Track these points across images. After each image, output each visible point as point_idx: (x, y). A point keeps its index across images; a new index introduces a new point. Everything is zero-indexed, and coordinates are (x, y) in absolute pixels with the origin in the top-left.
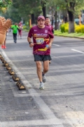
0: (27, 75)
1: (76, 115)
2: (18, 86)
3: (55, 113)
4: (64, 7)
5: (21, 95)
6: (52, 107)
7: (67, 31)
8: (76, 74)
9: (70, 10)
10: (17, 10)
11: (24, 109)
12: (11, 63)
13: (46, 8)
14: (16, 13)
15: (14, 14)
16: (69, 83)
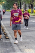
0: (10, 32)
1: (29, 51)
2: (5, 37)
3: (20, 50)
4: (29, 2)
5: (6, 41)
6: (19, 47)
7: (30, 12)
8: (32, 32)
9: (31, 3)
10: (9, 3)
11: (7, 48)
12: (4, 27)
13: (22, 3)
14: (9, 4)
15: (8, 5)
16: (28, 36)
